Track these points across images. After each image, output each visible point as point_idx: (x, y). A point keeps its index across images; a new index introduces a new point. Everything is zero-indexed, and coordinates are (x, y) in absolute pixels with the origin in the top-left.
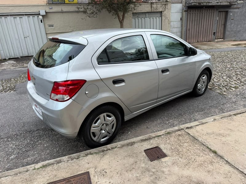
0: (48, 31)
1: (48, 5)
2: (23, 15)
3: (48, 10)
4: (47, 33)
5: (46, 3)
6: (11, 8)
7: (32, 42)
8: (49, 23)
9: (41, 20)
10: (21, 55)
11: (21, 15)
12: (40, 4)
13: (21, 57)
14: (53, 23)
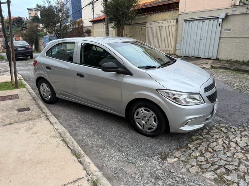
0: (223, 35)
1: (232, 7)
2: (206, 19)
3: (230, 13)
4: (221, 37)
5: (231, 5)
6: (200, 13)
7: (204, 45)
8: (226, 27)
9: (220, 24)
10: (193, 56)
11: (204, 19)
12: (225, 7)
13: (192, 57)
14: (231, 27)
